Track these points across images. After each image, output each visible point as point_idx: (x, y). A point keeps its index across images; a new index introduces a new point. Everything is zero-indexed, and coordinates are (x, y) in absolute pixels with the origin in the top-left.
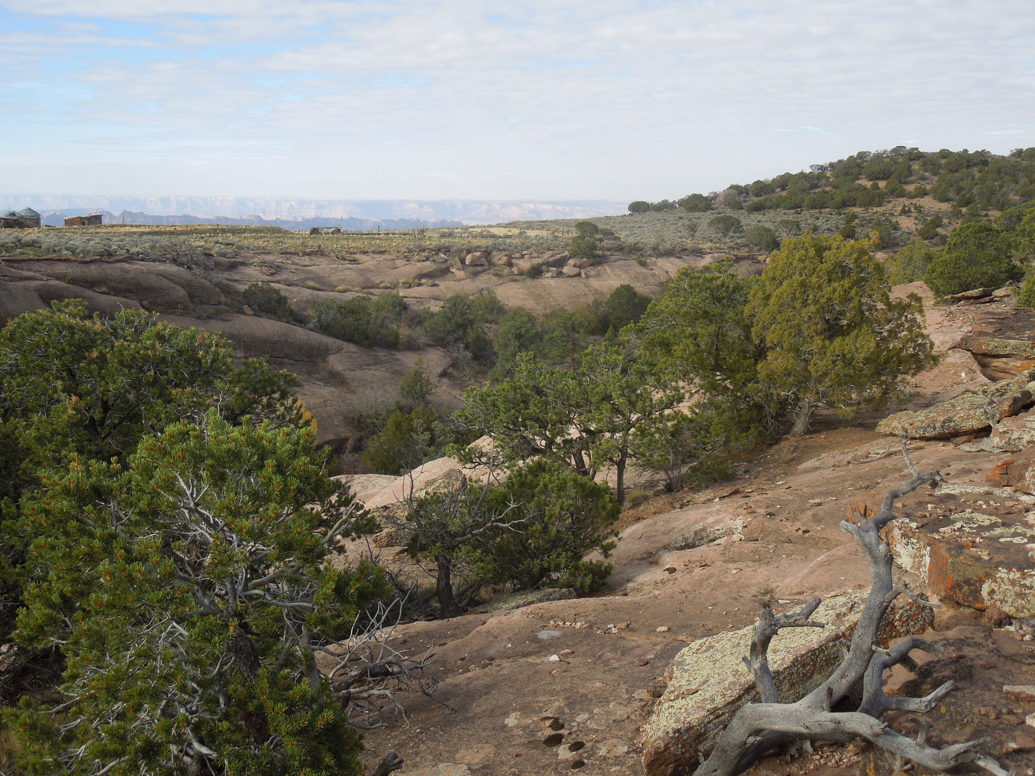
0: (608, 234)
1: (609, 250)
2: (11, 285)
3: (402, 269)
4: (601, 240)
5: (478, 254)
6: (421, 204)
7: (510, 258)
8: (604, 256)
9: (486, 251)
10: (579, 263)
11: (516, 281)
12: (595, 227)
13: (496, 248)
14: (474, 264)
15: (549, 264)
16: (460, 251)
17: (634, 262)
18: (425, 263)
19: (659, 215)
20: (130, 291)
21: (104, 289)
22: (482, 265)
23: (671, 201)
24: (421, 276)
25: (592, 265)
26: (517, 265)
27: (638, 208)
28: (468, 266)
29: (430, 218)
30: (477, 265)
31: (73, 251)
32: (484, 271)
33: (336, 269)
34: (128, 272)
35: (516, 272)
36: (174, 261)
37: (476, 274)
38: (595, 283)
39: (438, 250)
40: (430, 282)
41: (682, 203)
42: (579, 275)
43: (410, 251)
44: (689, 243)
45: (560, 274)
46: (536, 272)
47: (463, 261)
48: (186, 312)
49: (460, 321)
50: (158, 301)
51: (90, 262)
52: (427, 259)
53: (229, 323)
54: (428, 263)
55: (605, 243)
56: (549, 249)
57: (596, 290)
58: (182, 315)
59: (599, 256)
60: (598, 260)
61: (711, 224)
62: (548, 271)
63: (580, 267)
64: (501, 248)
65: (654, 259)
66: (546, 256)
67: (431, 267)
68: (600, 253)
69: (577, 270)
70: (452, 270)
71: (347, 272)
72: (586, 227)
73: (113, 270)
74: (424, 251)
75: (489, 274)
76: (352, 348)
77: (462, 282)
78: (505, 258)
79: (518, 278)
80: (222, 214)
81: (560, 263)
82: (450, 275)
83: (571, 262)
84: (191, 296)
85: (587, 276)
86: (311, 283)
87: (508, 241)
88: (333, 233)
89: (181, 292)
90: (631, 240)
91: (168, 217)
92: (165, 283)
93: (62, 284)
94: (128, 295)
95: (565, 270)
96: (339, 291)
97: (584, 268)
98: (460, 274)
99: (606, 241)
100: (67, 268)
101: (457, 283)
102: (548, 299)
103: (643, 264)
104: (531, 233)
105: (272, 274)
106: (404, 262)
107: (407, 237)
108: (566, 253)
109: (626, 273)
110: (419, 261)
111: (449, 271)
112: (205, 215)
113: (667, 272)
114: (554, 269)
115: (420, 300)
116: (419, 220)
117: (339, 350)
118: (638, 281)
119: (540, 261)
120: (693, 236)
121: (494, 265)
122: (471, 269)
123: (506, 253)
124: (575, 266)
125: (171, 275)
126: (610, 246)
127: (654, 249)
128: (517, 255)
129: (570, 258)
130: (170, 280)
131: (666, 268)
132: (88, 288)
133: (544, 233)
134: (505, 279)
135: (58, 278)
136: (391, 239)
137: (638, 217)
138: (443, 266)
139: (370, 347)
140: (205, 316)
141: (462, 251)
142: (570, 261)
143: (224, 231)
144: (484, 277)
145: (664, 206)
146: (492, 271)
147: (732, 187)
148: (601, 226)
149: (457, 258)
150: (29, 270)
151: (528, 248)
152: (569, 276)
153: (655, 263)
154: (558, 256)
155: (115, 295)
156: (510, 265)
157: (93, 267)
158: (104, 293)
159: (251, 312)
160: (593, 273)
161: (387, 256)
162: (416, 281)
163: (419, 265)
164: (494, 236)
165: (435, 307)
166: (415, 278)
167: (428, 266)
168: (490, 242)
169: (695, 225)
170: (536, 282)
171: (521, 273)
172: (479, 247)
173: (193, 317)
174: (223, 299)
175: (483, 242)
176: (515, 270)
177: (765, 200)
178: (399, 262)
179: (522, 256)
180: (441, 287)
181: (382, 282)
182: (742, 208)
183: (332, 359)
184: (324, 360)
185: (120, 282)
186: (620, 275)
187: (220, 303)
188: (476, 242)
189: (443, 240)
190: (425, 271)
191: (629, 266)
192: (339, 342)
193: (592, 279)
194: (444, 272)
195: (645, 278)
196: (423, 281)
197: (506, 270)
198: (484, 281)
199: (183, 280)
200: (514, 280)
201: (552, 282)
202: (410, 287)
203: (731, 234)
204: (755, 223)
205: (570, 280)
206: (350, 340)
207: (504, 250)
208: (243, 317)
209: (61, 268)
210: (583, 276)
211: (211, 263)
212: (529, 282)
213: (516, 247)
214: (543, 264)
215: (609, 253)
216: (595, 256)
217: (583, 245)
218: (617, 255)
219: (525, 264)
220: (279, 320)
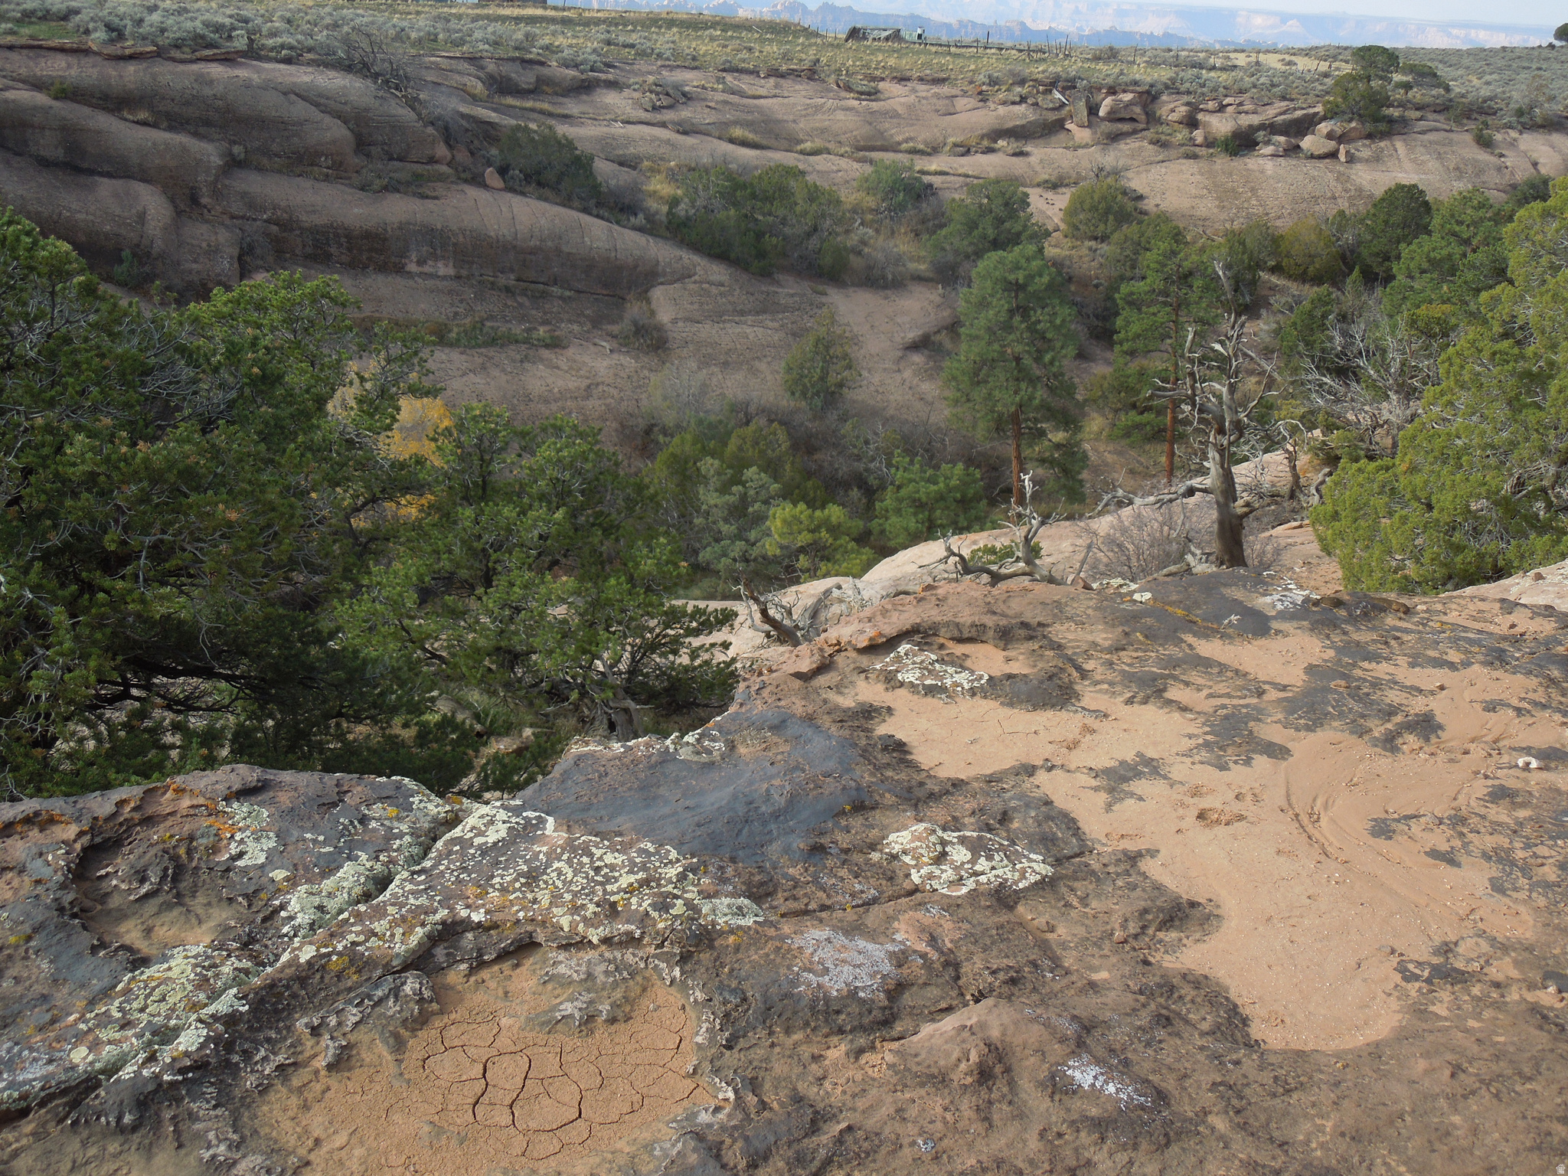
1: (1419, 108)
3: (964, 117)
4: (1407, 86)
5: (1128, 97)
7: (1194, 109)
8: (1404, 121)
9: (1148, 92)
10: (1339, 131)
11: (1195, 157)
14: (1114, 117)
15: (1272, 128)
16: (1096, 88)
17: (1468, 138)
18: (1017, 108)
20: (208, 123)
21: (142, 115)
22: (1132, 120)
24: (998, 134)
25: (1370, 136)
26: (1206, 125)
28: (1103, 119)
30: (1121, 120)
31: (116, 32)
32: (1135, 132)
33: (818, 109)
34: (211, 83)
35: (1199, 140)
37: (1114, 138)
38: (1363, 175)
39: (1052, 84)
40: (1015, 146)
42: (1333, 155)
43: (995, 82)
45: (1293, 150)
46: (1243, 143)
47: (1093, 110)
48: (337, 171)
50: (275, 147)
51: (131, 57)
52: (1023, 99)
53: (430, 204)
54: (1021, 109)
55: (1416, 94)
56: (1284, 98)
57: (1360, 190)
58: (327, 178)
59: (1390, 121)
60: (1384, 127)
62: (1268, 143)
63: (1341, 139)
64: (1183, 89)
65: (1513, 134)
66: (1273, 112)
67: (1025, 116)
68: (1395, 112)
69: (1332, 145)
70: (1068, 126)
71: (840, 115)
73: (174, 76)
74: (1022, 82)
75: (1143, 138)
76: (718, 272)
77: (1080, 151)
78: (1184, 109)
79: (1203, 151)
81: (1303, 126)
82: (1062, 136)
83: (1324, 127)
84: (362, 144)
85: (1351, 159)
86: (738, 132)
89: (336, 132)
92: (300, 110)
93: (41, 99)
94: (202, 130)
95: (1307, 143)
96: (802, 152)
97: (1350, 141)
98: (1082, 135)
99: (1418, 90)
100: (69, 66)
101: (1069, 154)
102: (1248, 200)
103: (1484, 142)
105: (655, 108)
106: (972, 102)
108: (1319, 109)
109: (1440, 157)
110: (1004, 103)
111: (1062, 127)
113: (1535, 164)
114: (1282, 139)
117: (683, 276)
118: (1459, 178)
119: (1255, 120)
121: (1159, 121)
122: (1107, 127)
123: (1190, 98)
124: (1330, 136)
125: (320, 95)
126: (1427, 101)
127: (1520, 113)
128: (1211, 105)
129: (1324, 118)
130: (317, 105)
131: (1535, 156)
132: (110, 111)
134: (1173, 153)
135: (37, 85)
138: (1052, 117)
139: (765, 274)
140: (377, 184)
141: (1100, 89)
142: (1323, 124)
144: (1126, 146)
146: (1149, 134)
149: (1082, 104)
151: (1244, 91)
152: (1312, 157)
153: (1513, 143)
154: (1299, 113)
155: (170, 129)
156: (1192, 123)
157: (131, 69)
158: (144, 123)
159: (499, 184)
160: (1365, 153)
161: (945, 90)
162: (985, 143)
163: (1002, 110)
166: (983, 137)
167: (1022, 114)
170: (1237, 163)
171: (1210, 143)
172: (1136, 83)
173: (351, 186)
174: (442, 150)
176: (1199, 135)
178: (961, 103)
179: (1222, 108)
180: (1032, 159)
181: (906, 141)
183: (658, 294)
184: (644, 296)
185: (187, 103)
186: (1423, 162)
187: (432, 160)
190: (1010, 125)
191: (1451, 143)
192: (688, 257)
193: (1359, 166)
194: (1051, 128)
195: (1480, 172)
196: (1001, 143)
197: (1182, 134)
198: (1127, 152)
199: (348, 108)
200: (1188, 157)
201: (1269, 166)
202: (967, 152)
205: (1311, 163)
206: (720, 253)
208: (472, 192)
209: (57, 67)
210: (1342, 157)
212: (1222, 162)
214: (1262, 127)
215: (1414, 114)
216: (1377, 119)
217: (1354, 95)
218: (1434, 120)
219: (1221, 125)
220: (566, 203)
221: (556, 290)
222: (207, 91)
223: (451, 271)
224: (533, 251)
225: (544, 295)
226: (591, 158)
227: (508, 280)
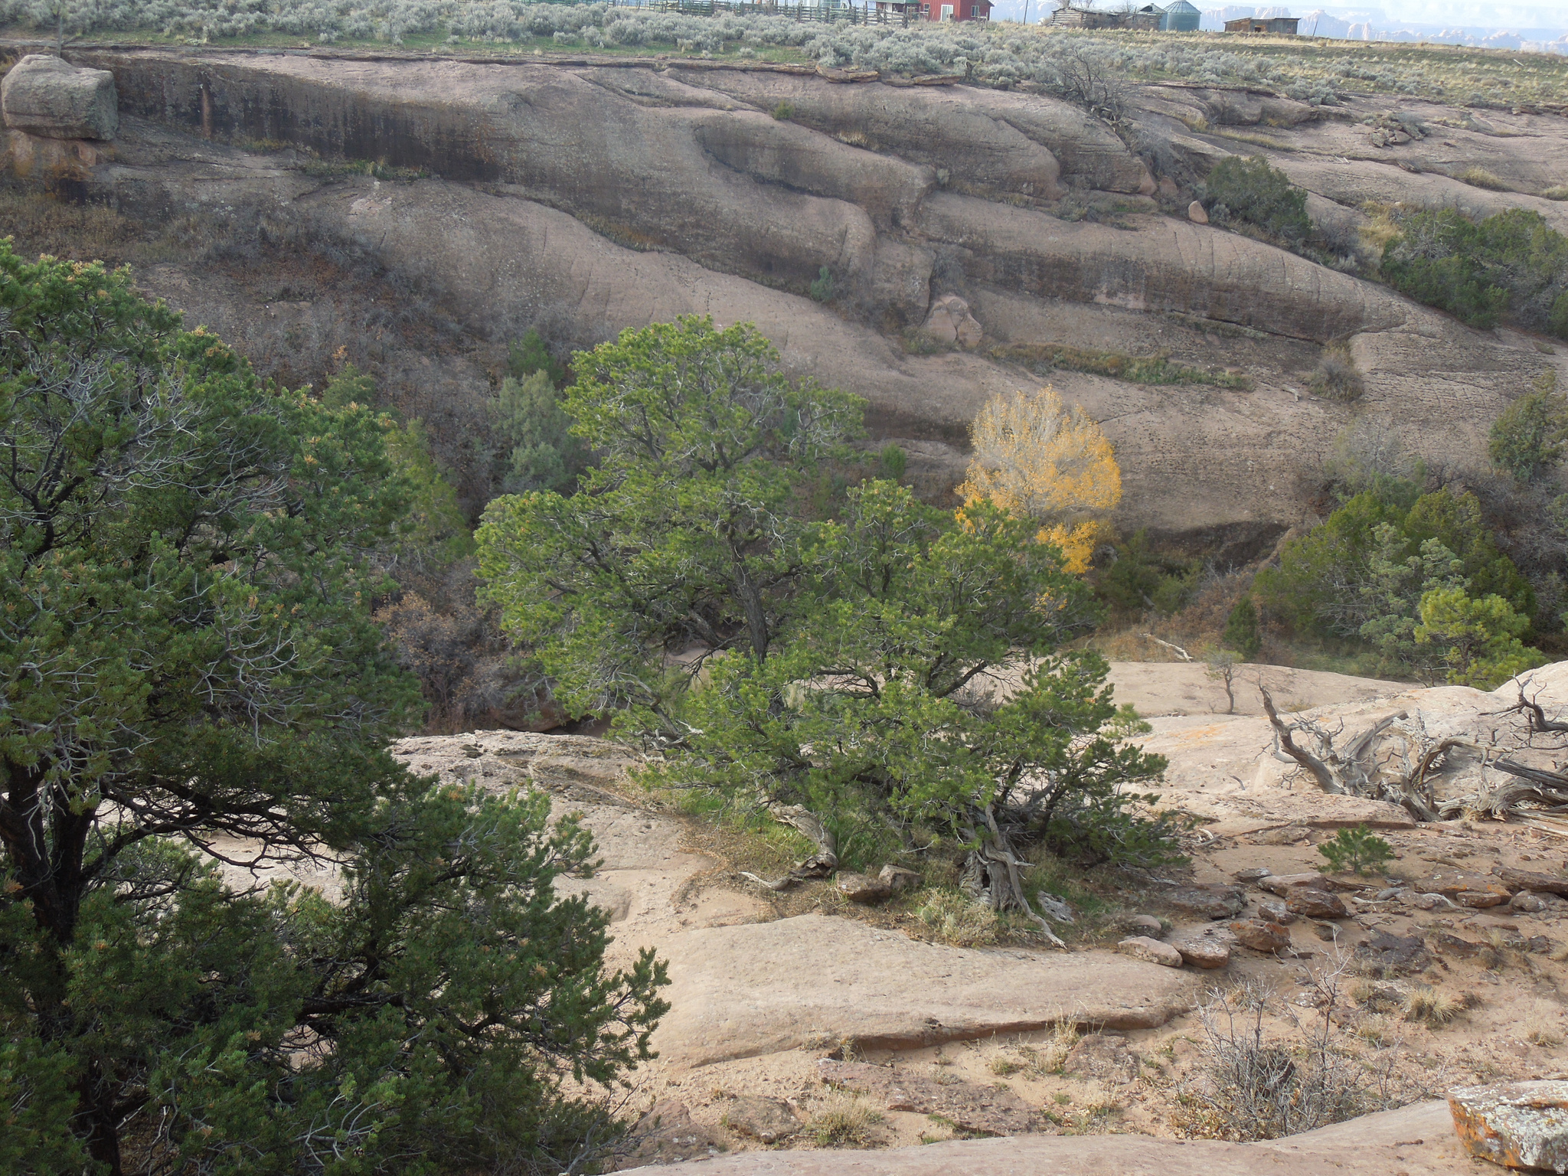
2: (645, 113)
20: (917, 146)
21: (856, 137)
31: (843, 56)
34: (924, 107)
48: (1038, 198)
50: (979, 172)
51: (853, 81)
53: (1127, 235)
58: (1027, 205)
73: (892, 101)
76: (1430, 322)
84: (1066, 172)
86: (1477, 172)
89: (1042, 159)
92: (1008, 136)
93: (765, 119)
94: (911, 153)
96: (1549, 197)
100: (795, 89)
105: (1386, 144)
117: (1390, 324)
125: (1030, 122)
130: (1026, 132)
132: (827, 132)
135: (763, 106)
140: (1077, 212)
150: (710, 87)
155: (881, 151)
157: (852, 93)
173: (1050, 213)
174: (1147, 181)
183: (1359, 341)
184: (1344, 343)
185: (899, 127)
187: (1136, 191)
192: (1398, 304)
199: (1056, 136)
208: (1174, 225)
209: (784, 90)
221: (1249, 331)
222: (921, 116)
223: (1141, 305)
224: (1230, 289)
225: (1236, 335)
226: (1304, 195)
227: (1200, 317)
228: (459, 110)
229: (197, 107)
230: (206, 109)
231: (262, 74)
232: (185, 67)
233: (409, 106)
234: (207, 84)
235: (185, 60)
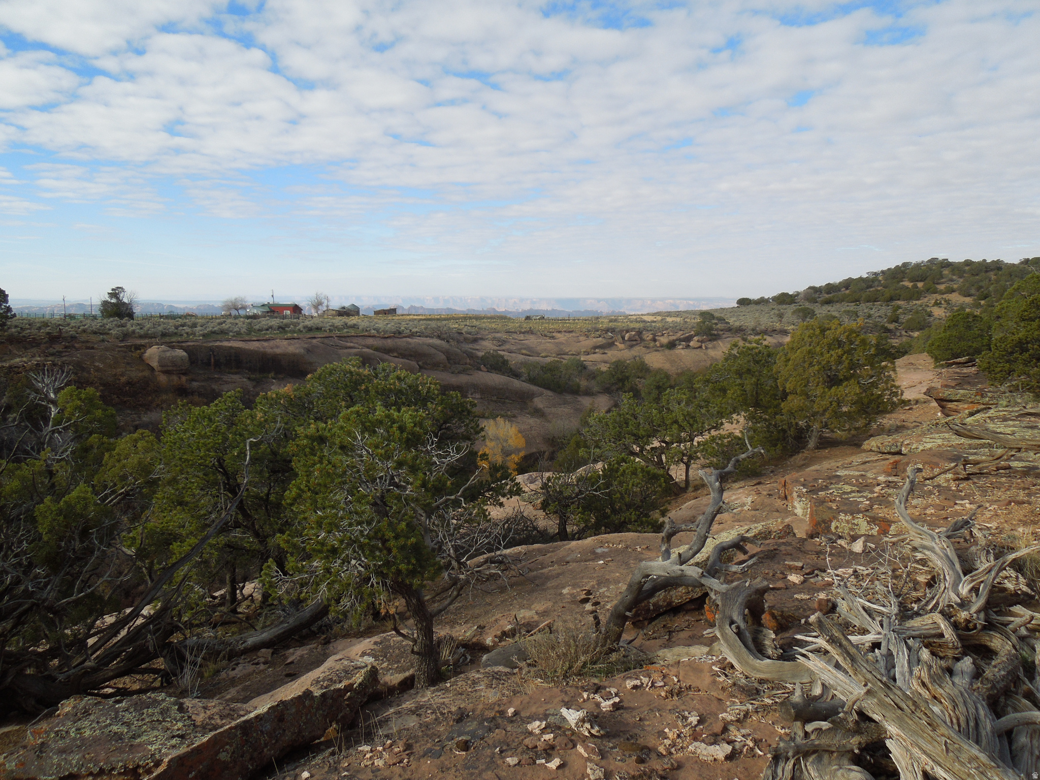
0: (721, 320)
1: (722, 330)
2: (341, 351)
3: (583, 343)
4: (716, 324)
5: (633, 333)
6: (599, 301)
7: (654, 335)
8: (718, 335)
9: (639, 331)
10: (701, 339)
11: (658, 351)
12: (712, 315)
13: (645, 329)
14: (630, 340)
15: (680, 340)
16: (621, 331)
17: (738, 338)
19: (758, 307)
20: (411, 356)
21: (395, 354)
22: (636, 340)
23: (766, 297)
24: (595, 347)
25: (710, 340)
26: (659, 340)
27: (743, 302)
28: (627, 341)
29: (604, 309)
30: (632, 341)
31: (377, 330)
32: (637, 344)
33: (541, 343)
34: (410, 344)
36: (439, 337)
37: (631, 346)
38: (712, 353)
39: (607, 330)
40: (602, 351)
41: (774, 299)
42: (700, 347)
43: (589, 331)
44: (778, 326)
45: (688, 347)
46: (672, 345)
47: (623, 338)
48: (445, 369)
49: (620, 377)
50: (428, 362)
52: (600, 336)
53: (470, 377)
54: (600, 339)
55: (719, 326)
56: (681, 330)
57: (712, 357)
58: (443, 370)
59: (715, 335)
60: (714, 337)
61: (794, 313)
62: (680, 345)
63: (702, 342)
64: (649, 329)
66: (679, 335)
68: (716, 333)
69: (699, 344)
70: (616, 343)
71: (548, 344)
72: (706, 315)
73: (401, 342)
74: (598, 331)
75: (640, 346)
76: (549, 393)
77: (622, 351)
78: (651, 336)
79: (660, 349)
80: (471, 307)
81: (688, 339)
82: (614, 347)
83: (696, 338)
84: (448, 359)
85: (706, 348)
87: (653, 324)
88: (539, 319)
89: (442, 357)
90: (737, 324)
91: (438, 309)
92: (433, 351)
93: (372, 351)
94: (410, 358)
95: (692, 344)
96: (542, 357)
97: (704, 342)
98: (621, 346)
99: (719, 325)
100: (374, 341)
101: (619, 352)
102: (679, 363)
104: (669, 319)
105: (500, 346)
106: (584, 338)
107: (587, 322)
108: (692, 333)
110: (594, 338)
111: (614, 344)
112: (460, 307)
114: (684, 343)
115: (595, 363)
116: (597, 311)
117: (541, 394)
119: (674, 338)
120: (781, 321)
121: (644, 340)
122: (628, 343)
123: (652, 332)
124: (698, 341)
125: (436, 346)
126: (722, 328)
127: (753, 330)
128: (659, 334)
129: (695, 336)
130: (436, 349)
132: (386, 354)
133: (678, 319)
134: (651, 350)
135: (368, 347)
136: (577, 323)
137: (743, 308)
138: (610, 341)
139: (561, 393)
140: (456, 371)
141: (623, 331)
143: (470, 318)
144: (637, 348)
145: (762, 301)
146: (642, 344)
147: (810, 288)
148: (716, 315)
149: (619, 336)
150: (351, 342)
151: (667, 329)
152: (694, 348)
154: (687, 335)
155: (402, 358)
156: (655, 340)
157: (389, 341)
158: (396, 357)
159: (486, 370)
160: (710, 346)
161: (574, 334)
162: (593, 350)
163: (595, 340)
164: (644, 321)
165: (604, 368)
166: (591, 348)
167: (601, 341)
168: (641, 325)
169: (782, 314)
170: (672, 352)
171: (662, 346)
172: (634, 328)
173: (449, 372)
174: (468, 361)
175: (637, 325)
176: (658, 344)
177: (834, 297)
178: (581, 338)
179: (663, 335)
180: (608, 355)
181: (570, 351)
182: (817, 302)
183: (536, 400)
184: (531, 401)
185: (405, 350)
187: (466, 364)
188: (632, 325)
189: (611, 324)
190: (598, 344)
192: (541, 389)
193: (709, 350)
194: (611, 345)
196: (597, 350)
197: (652, 344)
198: (637, 351)
199: (444, 349)
200: (656, 351)
201: (682, 352)
202: (588, 354)
203: (808, 319)
204: (826, 312)
205: (695, 350)
206: (547, 387)
207: (651, 330)
208: (480, 372)
209: (370, 341)
210: (704, 348)
211: (462, 339)
212: (667, 352)
213: (659, 329)
214: (677, 340)
215: (722, 333)
216: (712, 335)
217: (704, 328)
218: (728, 334)
219: (664, 340)
220: (503, 374)
221: (507, 401)
222: (410, 346)
223: (479, 397)
224: (501, 389)
225: (504, 402)
227: (495, 398)
228: (294, 355)
229: (209, 360)
230: (212, 360)
231: (231, 347)
232: (205, 347)
233: (280, 354)
234: (213, 352)
235: (204, 344)
